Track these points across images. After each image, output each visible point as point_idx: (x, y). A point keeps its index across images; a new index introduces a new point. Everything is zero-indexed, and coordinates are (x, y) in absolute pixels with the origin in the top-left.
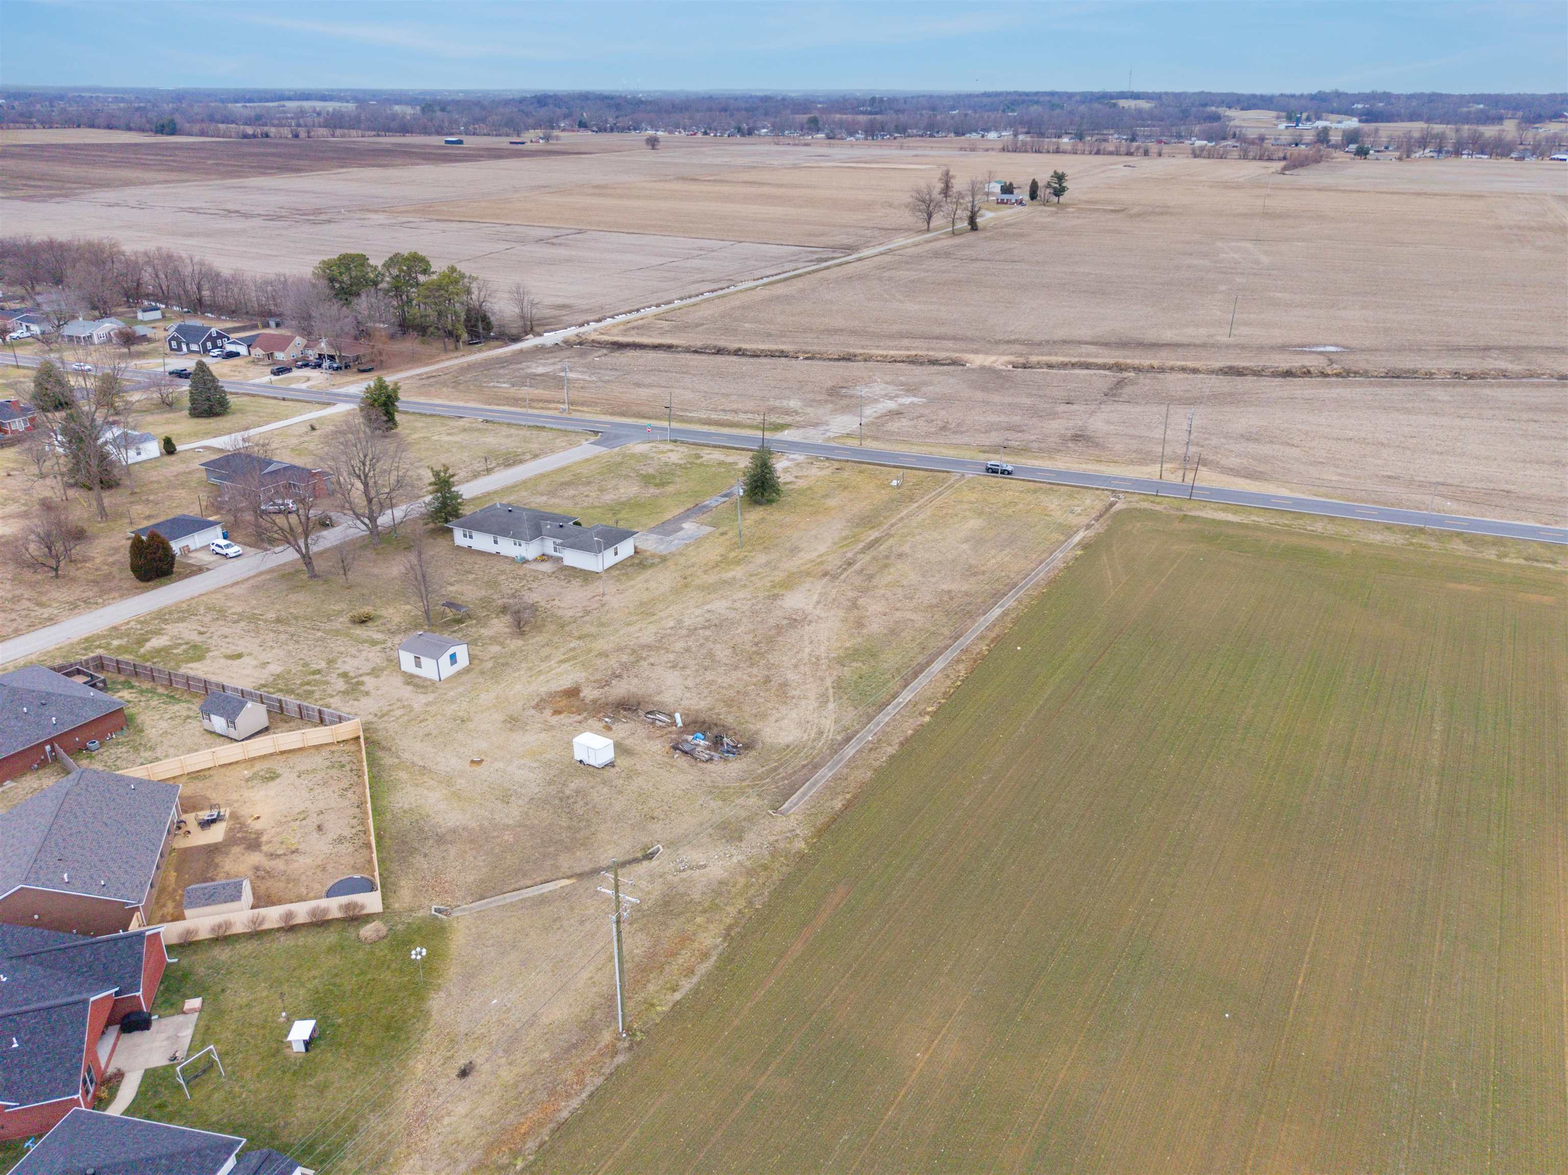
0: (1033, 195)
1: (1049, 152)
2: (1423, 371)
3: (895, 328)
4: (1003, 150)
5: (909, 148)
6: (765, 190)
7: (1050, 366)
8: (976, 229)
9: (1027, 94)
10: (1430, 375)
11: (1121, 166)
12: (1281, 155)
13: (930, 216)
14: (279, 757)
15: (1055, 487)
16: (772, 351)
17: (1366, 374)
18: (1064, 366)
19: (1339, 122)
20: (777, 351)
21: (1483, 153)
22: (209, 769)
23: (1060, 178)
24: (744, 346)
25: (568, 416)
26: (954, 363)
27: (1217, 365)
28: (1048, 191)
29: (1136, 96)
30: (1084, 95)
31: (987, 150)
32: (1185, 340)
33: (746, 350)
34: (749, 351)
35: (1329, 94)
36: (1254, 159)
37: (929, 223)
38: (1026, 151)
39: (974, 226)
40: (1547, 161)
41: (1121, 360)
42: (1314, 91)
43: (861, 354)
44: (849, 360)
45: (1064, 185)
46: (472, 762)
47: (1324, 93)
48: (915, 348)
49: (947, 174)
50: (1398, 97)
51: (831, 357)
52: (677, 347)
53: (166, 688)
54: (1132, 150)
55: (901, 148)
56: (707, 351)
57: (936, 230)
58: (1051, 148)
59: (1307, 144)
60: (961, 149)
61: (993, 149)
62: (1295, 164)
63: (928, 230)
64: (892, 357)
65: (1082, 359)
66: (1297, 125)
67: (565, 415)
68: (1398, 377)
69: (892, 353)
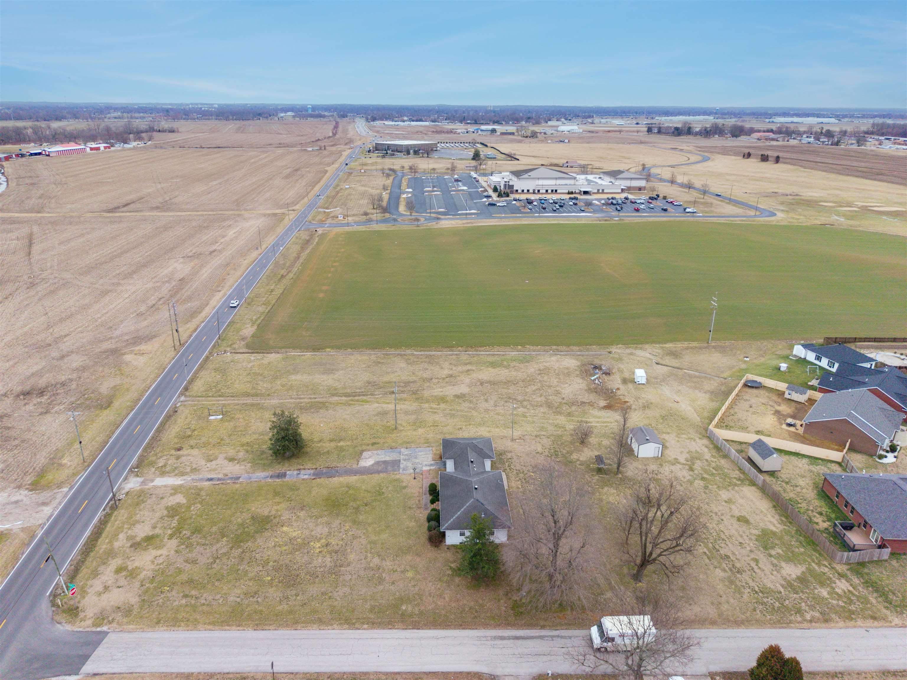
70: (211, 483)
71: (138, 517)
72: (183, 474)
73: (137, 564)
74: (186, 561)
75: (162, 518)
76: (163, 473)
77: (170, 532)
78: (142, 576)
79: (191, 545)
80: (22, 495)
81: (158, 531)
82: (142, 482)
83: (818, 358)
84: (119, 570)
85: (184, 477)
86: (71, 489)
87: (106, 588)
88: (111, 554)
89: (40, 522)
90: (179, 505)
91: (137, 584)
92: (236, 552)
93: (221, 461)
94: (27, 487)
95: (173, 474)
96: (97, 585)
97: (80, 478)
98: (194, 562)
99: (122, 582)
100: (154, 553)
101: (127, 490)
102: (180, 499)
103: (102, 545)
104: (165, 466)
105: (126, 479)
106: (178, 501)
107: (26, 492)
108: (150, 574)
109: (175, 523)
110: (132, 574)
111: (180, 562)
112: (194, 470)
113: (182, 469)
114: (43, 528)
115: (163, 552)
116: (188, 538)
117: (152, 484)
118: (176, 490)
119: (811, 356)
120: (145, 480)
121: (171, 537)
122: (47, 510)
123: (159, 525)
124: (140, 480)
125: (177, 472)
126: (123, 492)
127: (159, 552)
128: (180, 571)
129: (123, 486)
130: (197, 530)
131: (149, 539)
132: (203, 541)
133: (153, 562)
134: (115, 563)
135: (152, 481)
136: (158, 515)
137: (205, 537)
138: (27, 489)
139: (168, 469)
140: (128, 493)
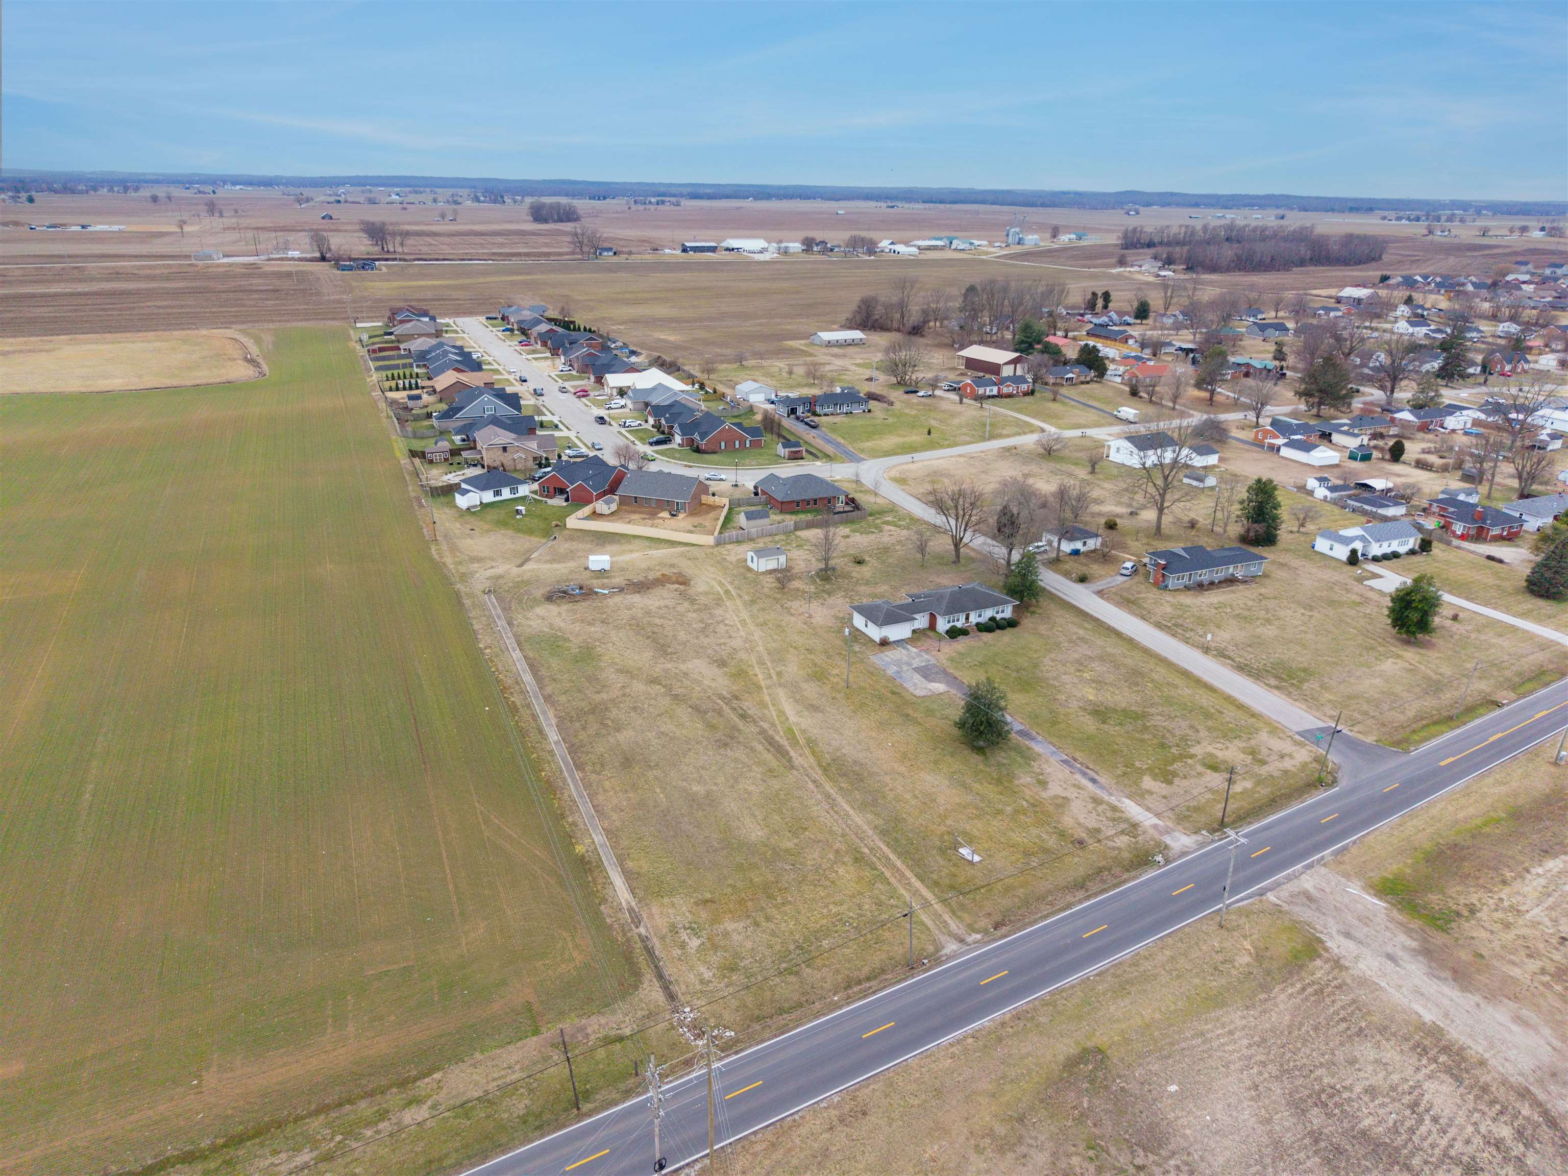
70: (1096, 777)
71: (1209, 796)
72: (1114, 809)
73: (1242, 756)
74: (1197, 731)
75: (1185, 777)
76: (1134, 827)
77: (1190, 761)
78: (1244, 745)
79: (1181, 739)
80: (1336, 944)
81: (1200, 768)
82: (1168, 833)
83: (497, 493)
84: (1263, 762)
85: (1117, 803)
86: (1262, 893)
87: (1282, 757)
88: (1260, 781)
89: (1323, 870)
90: (1155, 778)
91: (1253, 742)
92: (1153, 710)
93: (1055, 789)
94: (1326, 955)
95: (1123, 815)
96: (1287, 764)
97: (1242, 900)
98: (1192, 727)
99: (1265, 751)
100: (1219, 754)
101: (1195, 838)
102: (1148, 782)
103: (1264, 792)
104: (1123, 832)
105: (1183, 854)
106: (1153, 783)
107: (1329, 944)
108: (1236, 742)
109: (1176, 766)
110: (1253, 752)
111: (1203, 733)
112: (1097, 801)
113: (1109, 814)
114: (1322, 858)
115: (1210, 749)
116: (1178, 746)
117: (1160, 822)
118: (1139, 796)
119: (488, 496)
120: (1161, 834)
121: (1192, 756)
122: (1308, 882)
123: (1193, 773)
124: (1168, 840)
125: (1118, 814)
126: (1200, 838)
127: (1214, 751)
128: (1209, 729)
129: (1195, 846)
130: (1162, 746)
131: (1214, 768)
132: (1168, 735)
133: (1227, 748)
134: (1264, 771)
135: (1155, 827)
136: (1185, 783)
137: (1163, 736)
138: (1327, 950)
139: (1124, 826)
140: (1196, 833)
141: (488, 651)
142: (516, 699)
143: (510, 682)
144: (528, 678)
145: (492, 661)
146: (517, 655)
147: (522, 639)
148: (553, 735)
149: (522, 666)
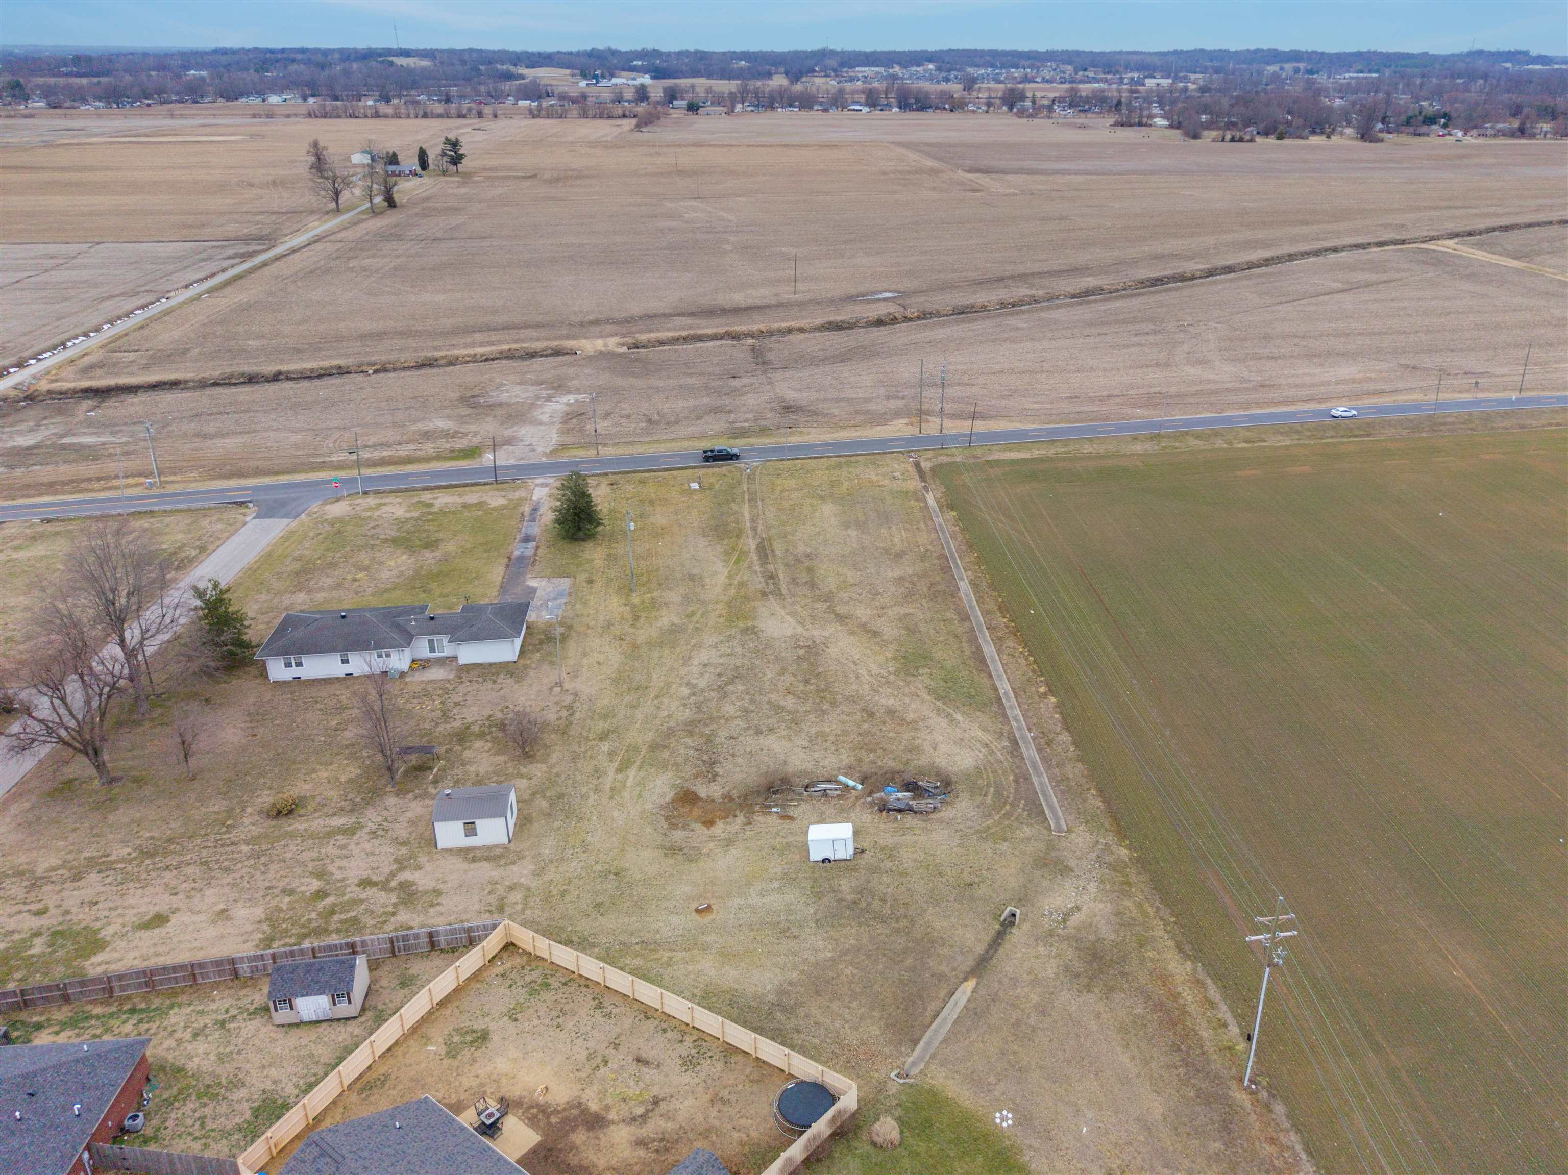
0: (424, 165)
1: (366, 117)
2: (979, 304)
3: (447, 323)
4: (310, 115)
5: (182, 116)
6: (46, 176)
7: (662, 343)
8: (395, 206)
9: (272, 51)
10: (984, 308)
11: (469, 130)
12: (620, 112)
13: (337, 194)
14: (444, 1012)
15: (853, 459)
16: (326, 369)
17: (938, 314)
18: (675, 341)
19: (634, 79)
20: (331, 367)
21: (791, 106)
22: (369, 1068)
23: (455, 144)
24: (284, 368)
25: (162, 491)
26: (557, 353)
27: (818, 321)
28: (445, 159)
29: (407, 53)
30: (341, 51)
31: (288, 116)
32: (759, 302)
33: (288, 372)
34: (293, 373)
35: (603, 51)
36: (594, 117)
37: (337, 202)
38: (339, 117)
39: (391, 203)
40: (845, 112)
41: (731, 329)
42: (589, 48)
43: (442, 357)
44: (430, 365)
45: (461, 152)
46: (698, 911)
47: (599, 51)
48: (499, 342)
49: (316, 144)
50: (669, 54)
51: (406, 365)
52: (186, 382)
53: (105, 1003)
54: (464, 112)
55: (172, 116)
56: (234, 381)
57: (348, 210)
58: (369, 112)
59: (629, 101)
60: (254, 116)
61: (296, 115)
62: (644, 122)
63: (338, 211)
64: (482, 355)
65: (692, 332)
66: (597, 82)
67: (156, 491)
68: (962, 313)
69: (479, 350)
141: (1042, 690)
142: (1001, 621)
143: (1010, 643)
144: (989, 650)
145: (1034, 671)
146: (1004, 687)
147: (995, 708)
148: (964, 586)
149: (996, 667)
